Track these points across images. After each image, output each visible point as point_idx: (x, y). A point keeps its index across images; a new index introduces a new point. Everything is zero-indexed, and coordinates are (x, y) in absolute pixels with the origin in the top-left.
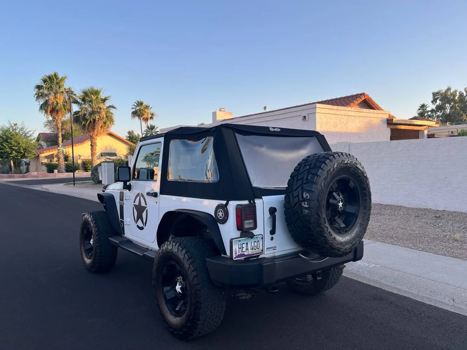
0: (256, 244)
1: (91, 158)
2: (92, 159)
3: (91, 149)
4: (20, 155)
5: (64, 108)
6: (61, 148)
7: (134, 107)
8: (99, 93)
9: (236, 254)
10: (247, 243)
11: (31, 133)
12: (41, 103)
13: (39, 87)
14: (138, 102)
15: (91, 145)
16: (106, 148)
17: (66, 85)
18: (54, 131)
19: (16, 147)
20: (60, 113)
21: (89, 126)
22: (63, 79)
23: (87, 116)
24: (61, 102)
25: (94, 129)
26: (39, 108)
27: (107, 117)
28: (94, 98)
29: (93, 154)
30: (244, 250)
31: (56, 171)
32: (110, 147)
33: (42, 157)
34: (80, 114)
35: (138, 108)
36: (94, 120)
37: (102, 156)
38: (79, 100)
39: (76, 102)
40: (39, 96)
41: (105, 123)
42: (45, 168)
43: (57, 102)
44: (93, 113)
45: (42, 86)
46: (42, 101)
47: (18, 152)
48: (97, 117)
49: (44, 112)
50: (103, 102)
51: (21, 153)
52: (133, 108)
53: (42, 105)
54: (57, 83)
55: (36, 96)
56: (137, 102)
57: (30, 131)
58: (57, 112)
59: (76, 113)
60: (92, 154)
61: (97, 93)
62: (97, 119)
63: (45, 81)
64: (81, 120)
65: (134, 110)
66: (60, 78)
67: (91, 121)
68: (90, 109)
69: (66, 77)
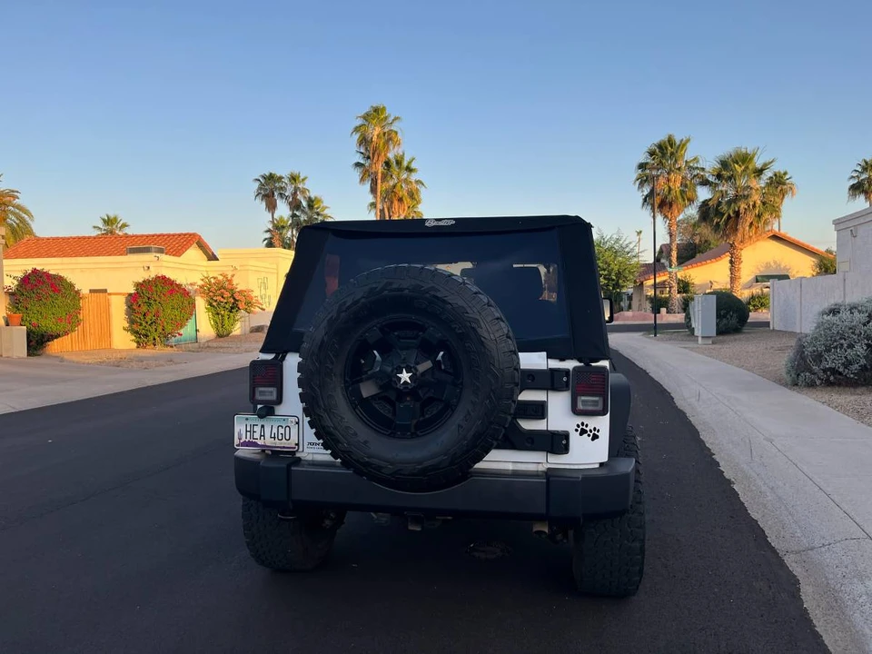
0: (281, 431)
1: (729, 286)
2: (732, 287)
3: (731, 270)
4: (611, 283)
5: (683, 197)
6: (674, 270)
7: (855, 174)
8: (751, 159)
9: (240, 439)
10: (263, 426)
11: (631, 246)
12: (646, 193)
13: (642, 166)
14: (866, 163)
15: (731, 262)
16: (768, 266)
17: (689, 155)
18: (682, 240)
19: (604, 270)
20: (674, 206)
21: (726, 225)
22: (683, 145)
23: (724, 208)
24: (677, 186)
25: (737, 230)
26: (641, 201)
27: (764, 203)
28: (739, 169)
29: (733, 279)
30: (257, 435)
31: (663, 310)
32: (775, 262)
33: (649, 286)
34: (711, 203)
35: (863, 177)
36: (737, 214)
37: (757, 281)
38: (711, 179)
39: (705, 183)
40: (643, 181)
41: (759, 216)
42: (648, 306)
43: (669, 187)
44: (736, 199)
45: (647, 163)
46: (646, 190)
47: (609, 279)
48: (743, 206)
49: (649, 207)
50: (758, 176)
51: (613, 280)
52: (853, 177)
53: (647, 196)
54: (672, 154)
55: (638, 183)
56: (863, 164)
57: (630, 243)
58: (671, 205)
59: (705, 203)
60: (731, 278)
61: (744, 159)
62: (742, 211)
63: (652, 153)
64: (712, 215)
65: (855, 181)
66: (678, 143)
67: (729, 217)
68: (731, 193)
69: (688, 141)
